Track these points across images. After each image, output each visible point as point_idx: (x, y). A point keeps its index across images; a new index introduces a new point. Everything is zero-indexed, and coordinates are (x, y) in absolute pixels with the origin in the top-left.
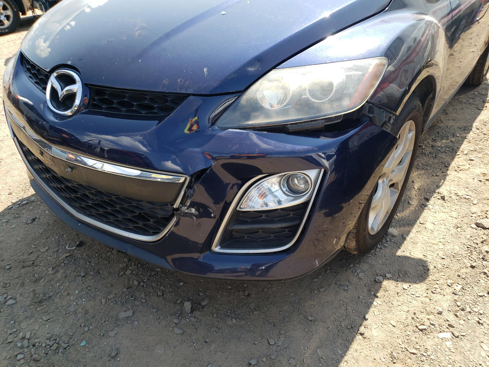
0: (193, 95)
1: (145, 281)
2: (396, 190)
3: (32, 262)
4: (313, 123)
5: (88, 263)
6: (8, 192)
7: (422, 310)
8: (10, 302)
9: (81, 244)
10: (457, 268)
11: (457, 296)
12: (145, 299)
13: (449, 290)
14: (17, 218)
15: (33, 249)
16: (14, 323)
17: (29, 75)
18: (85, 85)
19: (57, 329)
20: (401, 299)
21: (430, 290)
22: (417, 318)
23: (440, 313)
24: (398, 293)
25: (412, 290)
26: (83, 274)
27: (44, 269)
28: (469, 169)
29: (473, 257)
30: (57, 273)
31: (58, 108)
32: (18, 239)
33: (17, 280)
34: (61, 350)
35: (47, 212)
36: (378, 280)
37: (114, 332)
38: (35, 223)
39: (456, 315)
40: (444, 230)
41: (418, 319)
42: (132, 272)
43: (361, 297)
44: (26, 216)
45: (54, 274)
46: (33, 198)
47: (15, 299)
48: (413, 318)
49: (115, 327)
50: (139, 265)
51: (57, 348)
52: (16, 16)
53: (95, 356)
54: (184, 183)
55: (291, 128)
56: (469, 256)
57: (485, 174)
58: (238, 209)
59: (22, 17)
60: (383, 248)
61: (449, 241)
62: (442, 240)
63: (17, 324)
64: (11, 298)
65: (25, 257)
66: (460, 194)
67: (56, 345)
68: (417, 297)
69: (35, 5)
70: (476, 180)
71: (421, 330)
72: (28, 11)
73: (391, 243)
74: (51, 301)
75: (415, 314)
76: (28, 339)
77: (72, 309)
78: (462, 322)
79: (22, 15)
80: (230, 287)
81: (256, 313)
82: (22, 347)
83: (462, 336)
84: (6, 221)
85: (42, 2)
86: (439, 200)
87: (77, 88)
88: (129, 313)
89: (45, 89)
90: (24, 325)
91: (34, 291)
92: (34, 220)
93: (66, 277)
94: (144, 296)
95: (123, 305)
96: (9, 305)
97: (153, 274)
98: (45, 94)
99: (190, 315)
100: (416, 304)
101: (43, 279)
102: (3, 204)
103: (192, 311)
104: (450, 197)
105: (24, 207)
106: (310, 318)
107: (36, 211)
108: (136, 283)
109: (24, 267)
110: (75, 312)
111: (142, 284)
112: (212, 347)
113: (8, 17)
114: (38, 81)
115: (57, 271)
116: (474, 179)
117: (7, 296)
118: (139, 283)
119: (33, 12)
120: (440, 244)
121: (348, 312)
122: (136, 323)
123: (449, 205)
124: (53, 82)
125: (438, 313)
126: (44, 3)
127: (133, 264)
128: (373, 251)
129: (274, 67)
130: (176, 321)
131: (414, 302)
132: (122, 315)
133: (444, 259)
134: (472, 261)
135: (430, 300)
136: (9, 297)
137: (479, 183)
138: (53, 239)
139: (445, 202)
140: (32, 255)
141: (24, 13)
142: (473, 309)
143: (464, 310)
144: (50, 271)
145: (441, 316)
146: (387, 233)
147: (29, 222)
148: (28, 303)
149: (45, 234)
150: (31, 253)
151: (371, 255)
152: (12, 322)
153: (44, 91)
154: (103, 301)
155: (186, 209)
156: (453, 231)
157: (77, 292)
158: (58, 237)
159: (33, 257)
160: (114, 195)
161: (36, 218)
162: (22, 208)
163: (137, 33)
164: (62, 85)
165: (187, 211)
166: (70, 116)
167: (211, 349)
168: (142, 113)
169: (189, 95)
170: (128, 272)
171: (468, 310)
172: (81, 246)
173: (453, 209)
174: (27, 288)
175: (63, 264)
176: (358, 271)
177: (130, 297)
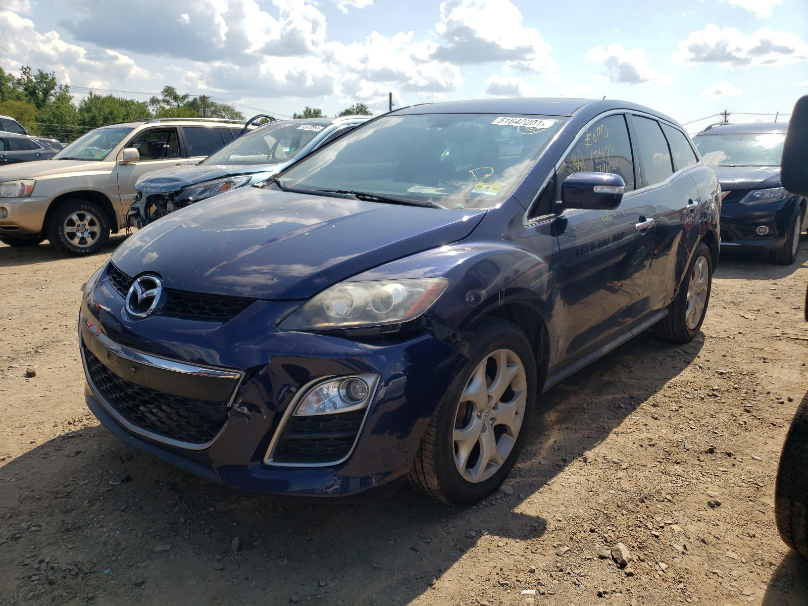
0: (260, 299)
1: (193, 518)
2: (511, 438)
3: (66, 494)
4: (370, 329)
5: (131, 498)
6: (54, 424)
7: (512, 568)
8: (33, 529)
9: (128, 479)
10: (573, 531)
11: (560, 558)
12: (189, 535)
13: (553, 551)
14: (58, 450)
15: (70, 482)
16: (35, 548)
17: (113, 282)
18: (165, 290)
19: (81, 557)
20: (491, 555)
21: (530, 550)
22: (503, 574)
23: (532, 571)
24: (489, 549)
25: (508, 548)
26: (122, 508)
27: (79, 502)
28: (633, 433)
29: (597, 521)
30: (93, 506)
31: (135, 310)
32: (55, 471)
33: (46, 510)
34: (82, 575)
35: (95, 446)
36: (470, 534)
37: (144, 564)
38: (78, 456)
39: (551, 576)
40: (574, 494)
41: (503, 576)
42: (181, 509)
43: (443, 549)
44: (70, 448)
45: (88, 507)
46: (81, 433)
47: (40, 526)
48: (497, 574)
49: (147, 559)
50: (190, 503)
51: (77, 574)
52: (105, 233)
53: (118, 584)
54: (239, 379)
55: (349, 334)
56: (593, 520)
57: (651, 439)
58: (294, 414)
59: (111, 235)
60: (488, 505)
61: (574, 504)
62: (566, 503)
63: (37, 549)
64: (35, 526)
65: (60, 488)
66: (609, 457)
67: (77, 570)
68: (511, 555)
69: (131, 222)
70: (637, 445)
71: (502, 585)
72: (121, 228)
73: (502, 501)
74: (80, 531)
75: (501, 570)
76: (48, 563)
77: (102, 540)
78: (556, 582)
79: (112, 233)
80: (290, 531)
81: (313, 556)
82: (38, 569)
83: (548, 594)
84: (44, 453)
85: (141, 219)
86: (580, 463)
87: (156, 292)
88: (168, 547)
89: (126, 294)
90: (44, 551)
91: (63, 521)
92: (78, 453)
93: (102, 510)
94: (188, 533)
95: (161, 539)
96: (32, 532)
97: (204, 512)
98: (125, 299)
99: (236, 553)
100: (507, 561)
101: (76, 511)
102: (45, 436)
103: (240, 548)
104: (596, 460)
105: (69, 440)
106: (375, 565)
107: (82, 445)
108: (182, 520)
109: (56, 498)
110: (105, 544)
111: (189, 521)
112: (253, 584)
113: (93, 235)
114: (121, 288)
115: (94, 505)
116: (634, 443)
117: (31, 524)
118: (186, 520)
119: (128, 230)
120: (562, 506)
121: (422, 564)
122: (172, 556)
123: (590, 468)
124: (135, 287)
125: (530, 571)
126: (144, 219)
127: (184, 501)
128: (474, 507)
129: (341, 281)
130: (218, 557)
131: (506, 559)
132: (159, 548)
133: (560, 521)
134: (594, 525)
135: (526, 558)
136: (33, 524)
137: (640, 448)
138: (96, 473)
139: (587, 465)
140: (67, 487)
141: (115, 231)
142: (574, 571)
143: (563, 571)
144: (86, 504)
145: (533, 575)
146: (499, 490)
147: (72, 454)
148: (54, 531)
149: (88, 467)
150: (68, 485)
151: (471, 512)
152: (33, 547)
153: (125, 297)
154: (140, 534)
155: (238, 407)
156: (584, 494)
157: (111, 524)
158: (102, 472)
159: (68, 490)
160: (171, 396)
161: (80, 452)
162: (66, 441)
163: (222, 247)
164: (143, 289)
165: (239, 410)
166: (145, 318)
167: (251, 585)
168: (211, 315)
169: (256, 299)
170: (177, 509)
171: (568, 570)
172: (127, 482)
173: (594, 473)
174: (55, 518)
175: (101, 498)
176: (450, 525)
177: (172, 532)
